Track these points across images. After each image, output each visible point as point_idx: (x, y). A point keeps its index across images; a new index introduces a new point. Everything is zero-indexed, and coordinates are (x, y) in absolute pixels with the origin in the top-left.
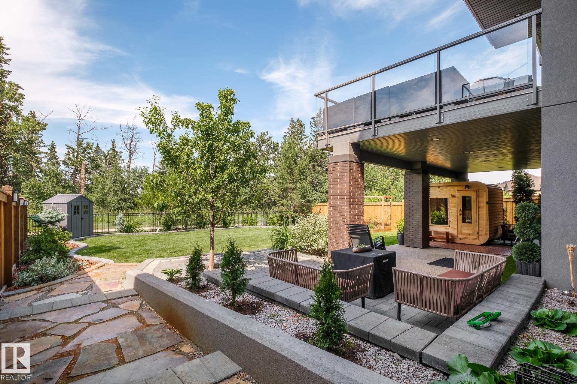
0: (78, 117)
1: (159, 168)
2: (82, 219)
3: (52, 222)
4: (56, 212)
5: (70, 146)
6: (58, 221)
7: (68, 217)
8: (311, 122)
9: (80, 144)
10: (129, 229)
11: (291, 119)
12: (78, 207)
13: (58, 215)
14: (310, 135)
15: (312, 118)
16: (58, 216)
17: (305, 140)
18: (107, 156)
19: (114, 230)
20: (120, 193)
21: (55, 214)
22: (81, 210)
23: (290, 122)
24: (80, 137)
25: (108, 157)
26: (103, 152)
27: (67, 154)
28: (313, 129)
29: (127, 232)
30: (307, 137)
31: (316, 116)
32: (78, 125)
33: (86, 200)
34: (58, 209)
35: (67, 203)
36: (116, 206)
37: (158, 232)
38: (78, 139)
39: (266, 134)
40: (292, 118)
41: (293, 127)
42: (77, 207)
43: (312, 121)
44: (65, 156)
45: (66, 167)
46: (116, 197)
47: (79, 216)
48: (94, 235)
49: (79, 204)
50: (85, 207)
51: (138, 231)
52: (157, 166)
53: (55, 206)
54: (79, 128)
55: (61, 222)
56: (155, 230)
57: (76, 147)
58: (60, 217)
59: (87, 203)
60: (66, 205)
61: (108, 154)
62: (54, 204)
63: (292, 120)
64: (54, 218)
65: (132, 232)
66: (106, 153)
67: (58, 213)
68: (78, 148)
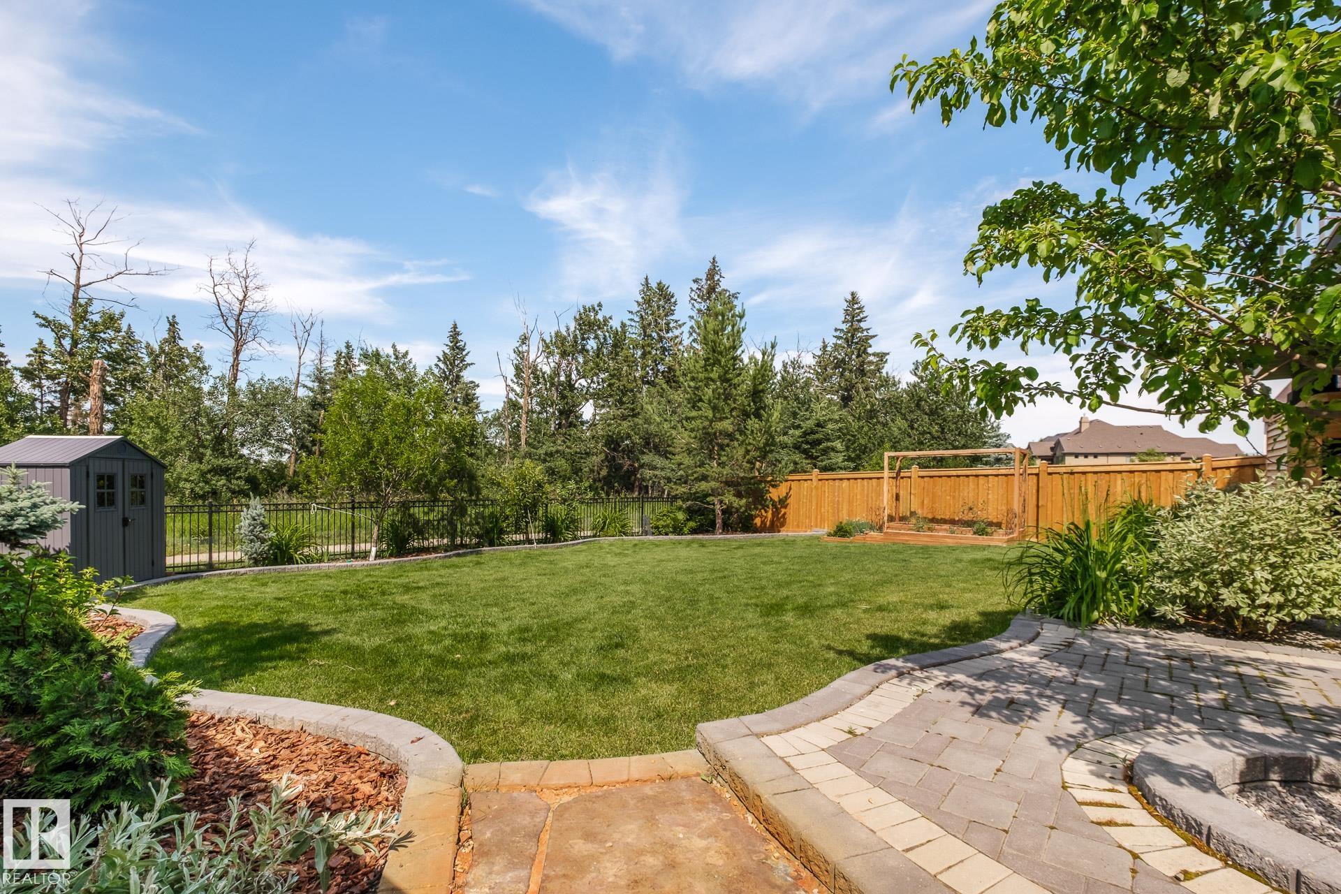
0: (77, 235)
1: (311, 389)
2: (125, 522)
3: (13, 533)
4: (26, 494)
5: (50, 318)
6: (40, 528)
7: (75, 518)
8: (692, 290)
9: (80, 315)
10: (280, 554)
11: (643, 281)
12: (111, 480)
13: (35, 506)
14: (687, 320)
15: (695, 281)
16: (38, 512)
17: (677, 332)
18: (158, 356)
19: (230, 556)
20: (209, 452)
21: (27, 503)
22: (123, 489)
23: (642, 288)
24: (81, 294)
25: (162, 359)
26: (148, 346)
27: (36, 351)
28: (697, 306)
29: (275, 562)
30: (680, 326)
31: (704, 277)
32: (77, 257)
33: (139, 456)
34: (34, 483)
35: (72, 466)
36: (197, 489)
37: (372, 559)
38: (75, 298)
39: (597, 308)
40: (647, 279)
41: (648, 301)
42: (108, 481)
43: (695, 286)
44: (29, 356)
45: (34, 387)
46: (196, 465)
47: (115, 515)
48: (170, 574)
49: (114, 468)
50: (139, 482)
51: (308, 560)
52: (304, 386)
53: (22, 472)
54: (79, 268)
55: (50, 534)
56: (365, 555)
57: (70, 323)
58: (46, 512)
59: (143, 468)
60: (68, 471)
61: (162, 351)
62: (18, 466)
63: (647, 283)
64: (20, 520)
65: (291, 561)
66: (156, 348)
67: (37, 500)
68: (76, 324)
